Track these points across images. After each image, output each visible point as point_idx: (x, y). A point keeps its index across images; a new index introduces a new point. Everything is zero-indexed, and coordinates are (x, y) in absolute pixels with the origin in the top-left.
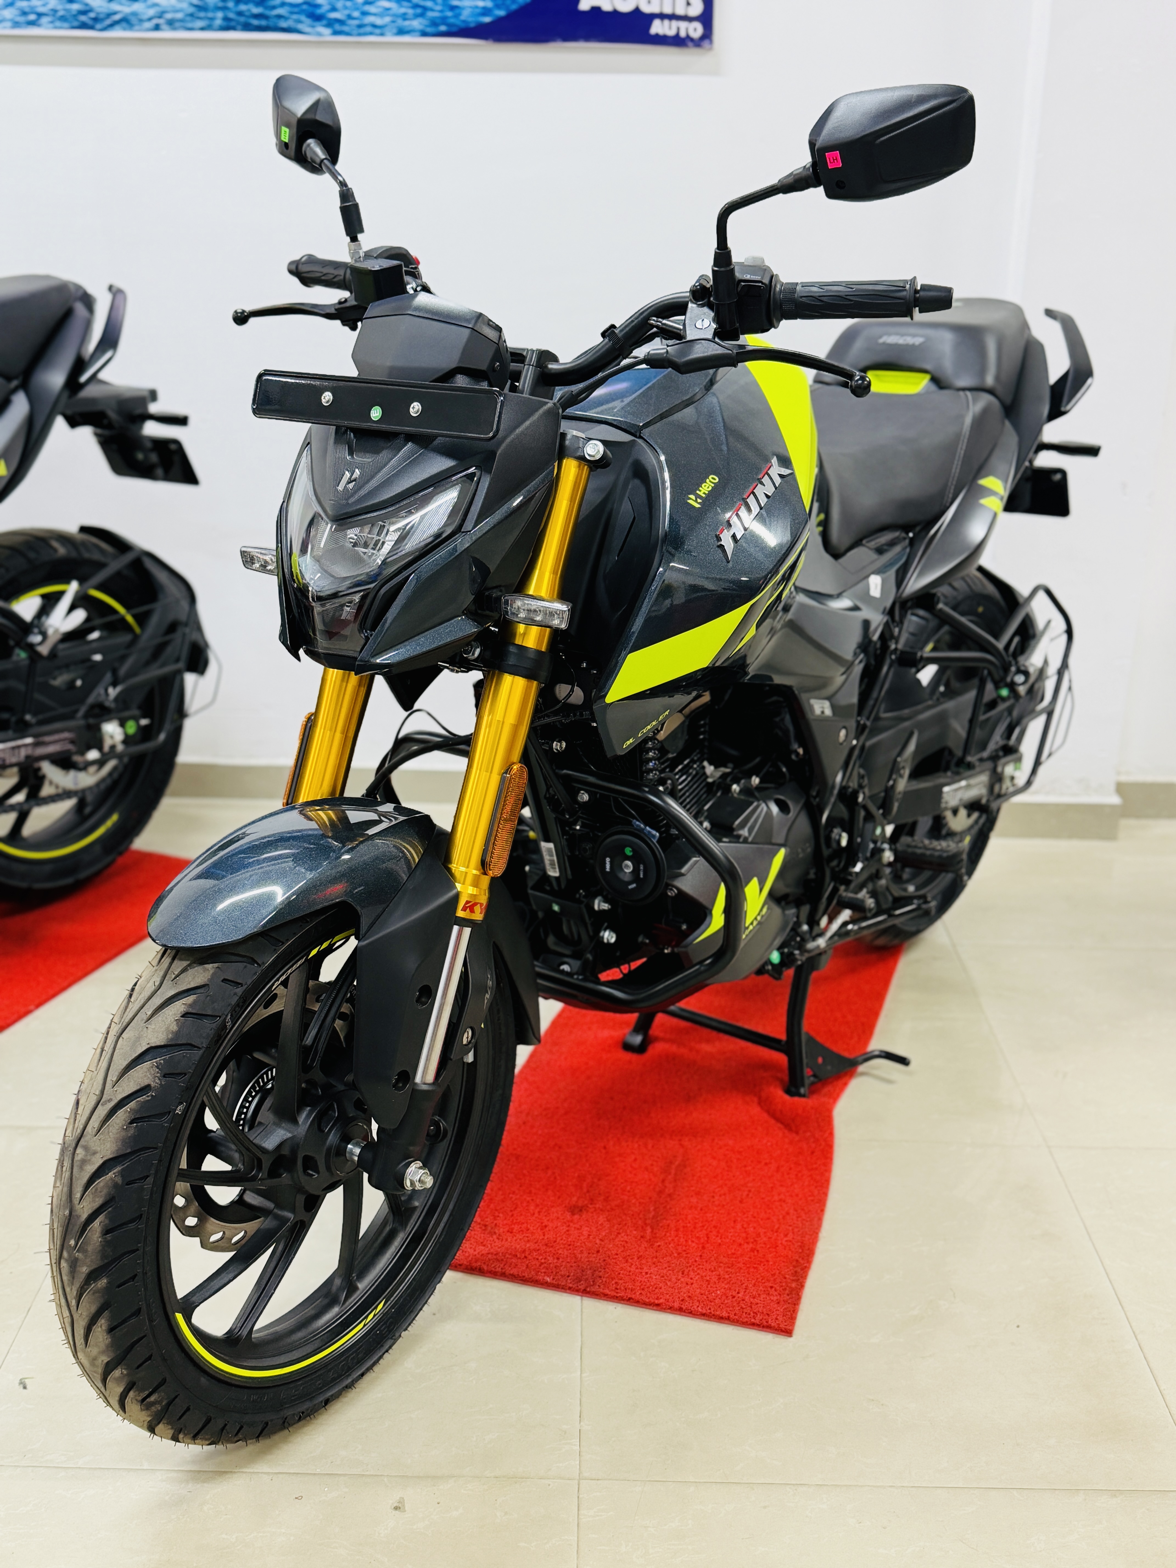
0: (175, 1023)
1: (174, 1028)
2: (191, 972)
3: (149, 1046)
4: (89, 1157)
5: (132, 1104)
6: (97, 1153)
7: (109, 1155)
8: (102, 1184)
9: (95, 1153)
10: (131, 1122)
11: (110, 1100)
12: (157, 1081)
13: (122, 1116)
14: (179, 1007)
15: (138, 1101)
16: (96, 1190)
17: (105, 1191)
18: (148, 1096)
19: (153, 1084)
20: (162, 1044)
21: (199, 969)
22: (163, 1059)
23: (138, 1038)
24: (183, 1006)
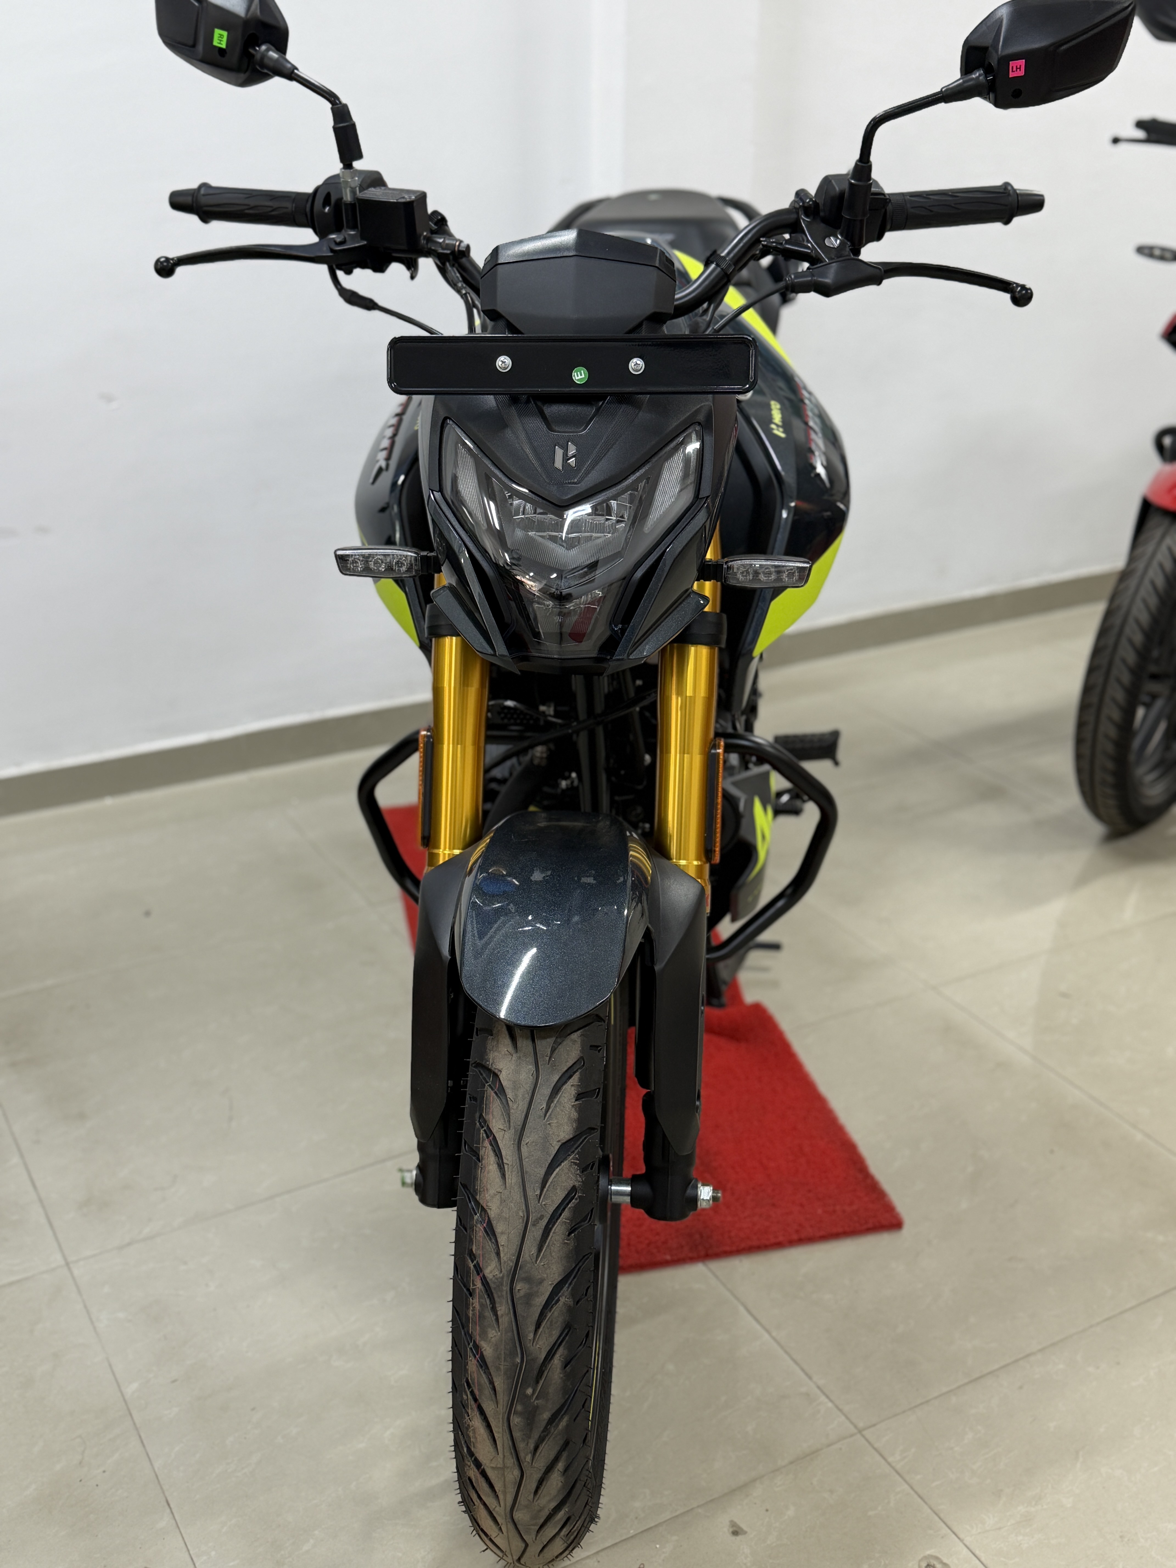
0: (573, 1109)
1: (575, 1115)
2: (561, 1049)
3: (560, 1144)
4: (535, 1289)
5: (566, 1214)
6: (545, 1280)
7: (557, 1278)
8: (556, 1314)
9: (541, 1281)
10: (569, 1234)
11: (542, 1217)
12: (579, 1179)
13: (559, 1229)
14: (569, 1090)
15: (570, 1208)
16: (551, 1322)
17: (561, 1319)
18: (576, 1199)
19: (577, 1184)
20: (571, 1136)
21: (568, 1042)
22: (577, 1153)
23: (546, 1139)
24: (573, 1088)
